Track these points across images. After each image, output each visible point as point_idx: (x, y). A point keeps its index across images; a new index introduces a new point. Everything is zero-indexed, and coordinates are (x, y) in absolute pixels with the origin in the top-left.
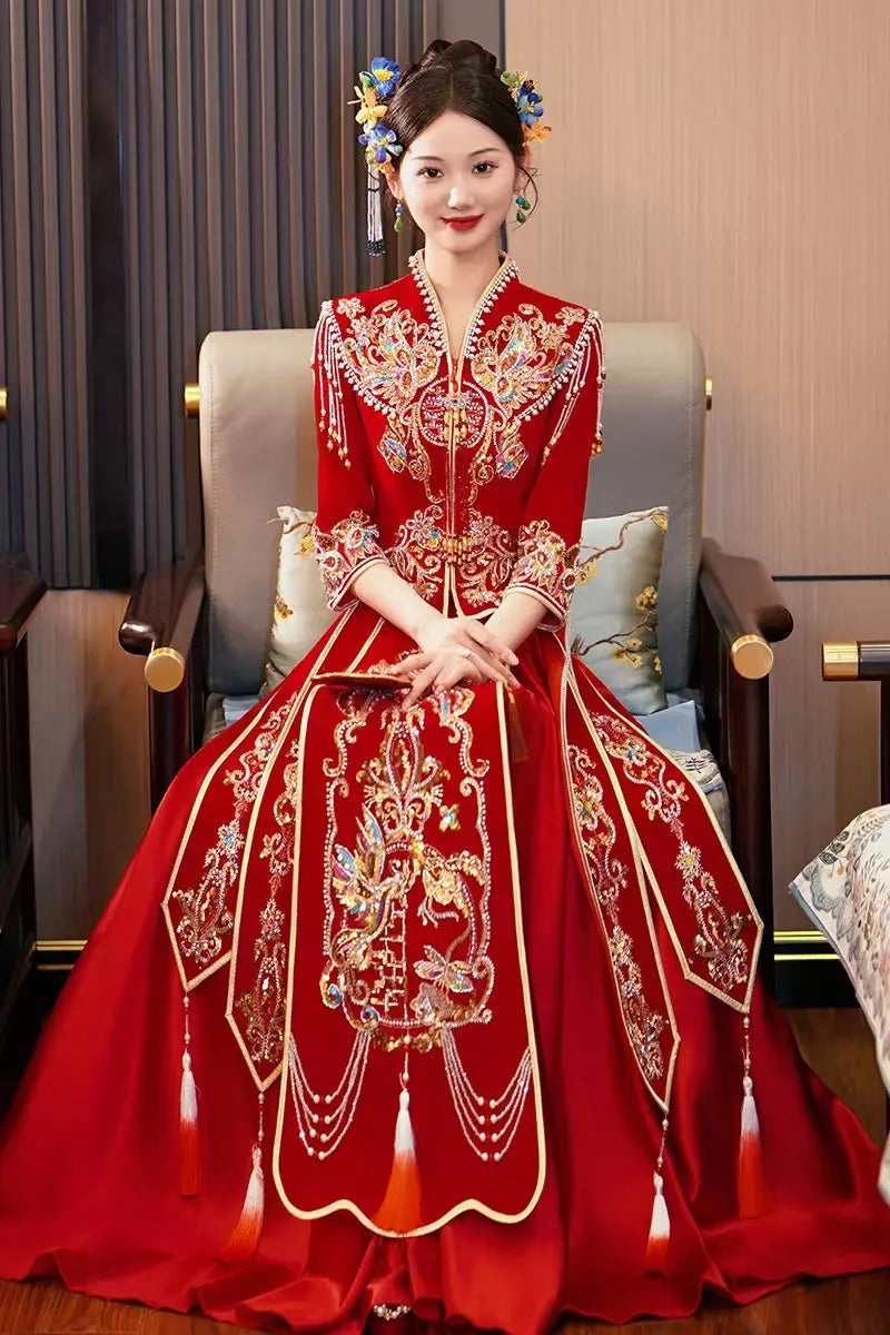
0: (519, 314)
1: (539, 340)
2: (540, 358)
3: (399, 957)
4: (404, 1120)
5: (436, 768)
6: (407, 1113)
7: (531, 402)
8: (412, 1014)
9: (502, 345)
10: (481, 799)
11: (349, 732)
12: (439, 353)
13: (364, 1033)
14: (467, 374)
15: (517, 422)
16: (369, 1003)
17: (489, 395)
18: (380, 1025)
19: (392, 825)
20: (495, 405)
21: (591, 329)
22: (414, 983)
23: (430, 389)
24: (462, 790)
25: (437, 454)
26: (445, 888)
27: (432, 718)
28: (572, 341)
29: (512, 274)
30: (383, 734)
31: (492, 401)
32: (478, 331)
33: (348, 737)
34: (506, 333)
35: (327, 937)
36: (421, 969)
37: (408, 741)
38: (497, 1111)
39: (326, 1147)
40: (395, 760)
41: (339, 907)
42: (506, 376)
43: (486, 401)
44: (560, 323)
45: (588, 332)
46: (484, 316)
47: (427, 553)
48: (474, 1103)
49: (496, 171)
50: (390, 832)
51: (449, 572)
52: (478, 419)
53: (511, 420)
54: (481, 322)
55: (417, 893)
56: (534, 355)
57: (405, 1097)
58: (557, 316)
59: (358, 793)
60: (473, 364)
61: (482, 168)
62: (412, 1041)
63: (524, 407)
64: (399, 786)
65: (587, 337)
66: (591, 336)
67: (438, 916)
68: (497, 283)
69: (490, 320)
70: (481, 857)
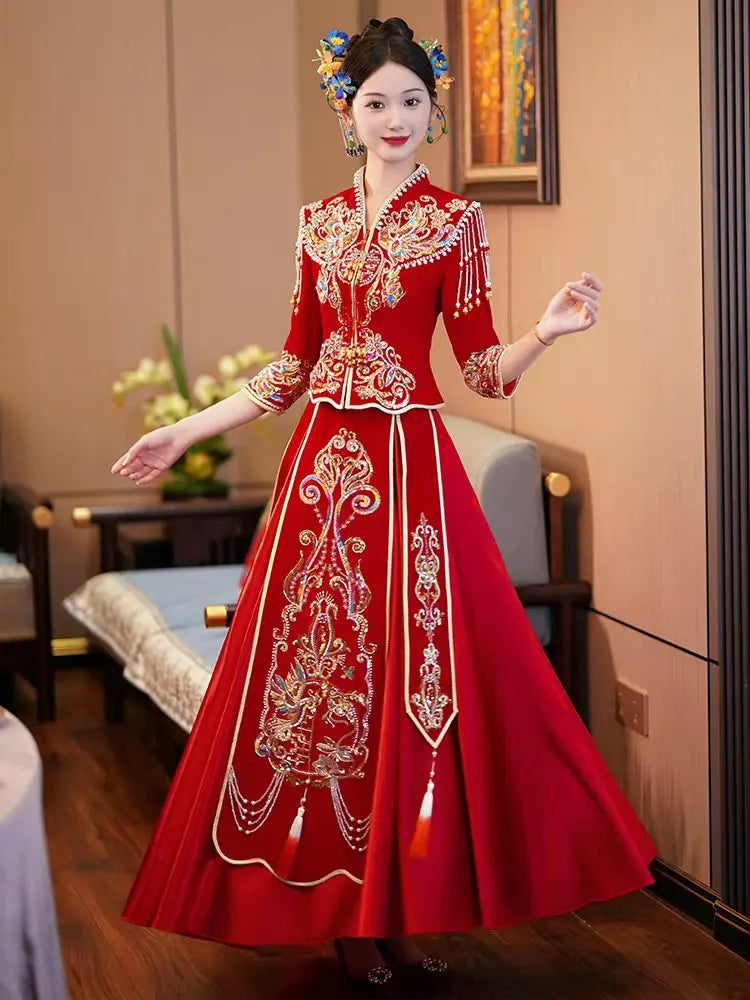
0: (419, 201)
1: (430, 220)
2: (426, 232)
3: (307, 739)
4: (299, 820)
5: (342, 645)
6: (301, 819)
7: (412, 259)
8: (313, 769)
9: (404, 222)
10: (369, 665)
11: (291, 614)
12: (359, 227)
13: (281, 772)
14: (375, 240)
15: (399, 268)
16: (286, 759)
17: (385, 252)
18: (292, 772)
19: (311, 671)
20: (388, 258)
21: (470, 215)
22: (315, 754)
23: (350, 250)
24: (358, 660)
25: (344, 288)
26: (342, 708)
27: (343, 613)
28: (455, 223)
29: (423, 176)
30: (311, 619)
31: (386, 256)
32: (387, 212)
33: (291, 617)
34: (407, 215)
35: (263, 720)
36: (321, 746)
37: (326, 626)
38: (361, 826)
39: (251, 827)
40: (317, 637)
41: (272, 706)
42: (399, 240)
43: (382, 255)
44: (447, 210)
45: (467, 217)
46: (393, 202)
47: (336, 361)
48: (348, 818)
49: (420, 105)
50: (310, 675)
51: (350, 373)
52: (374, 266)
53: (395, 268)
54: (390, 206)
55: (323, 708)
56: (422, 230)
57: (301, 810)
58: (447, 205)
59: (293, 651)
60: (379, 234)
61: (409, 103)
62: (311, 783)
63: (406, 261)
64: (318, 651)
65: (466, 220)
66: (470, 220)
67: (336, 721)
68: (410, 181)
69: (397, 205)
70: (366, 693)
